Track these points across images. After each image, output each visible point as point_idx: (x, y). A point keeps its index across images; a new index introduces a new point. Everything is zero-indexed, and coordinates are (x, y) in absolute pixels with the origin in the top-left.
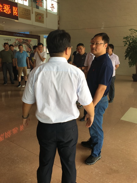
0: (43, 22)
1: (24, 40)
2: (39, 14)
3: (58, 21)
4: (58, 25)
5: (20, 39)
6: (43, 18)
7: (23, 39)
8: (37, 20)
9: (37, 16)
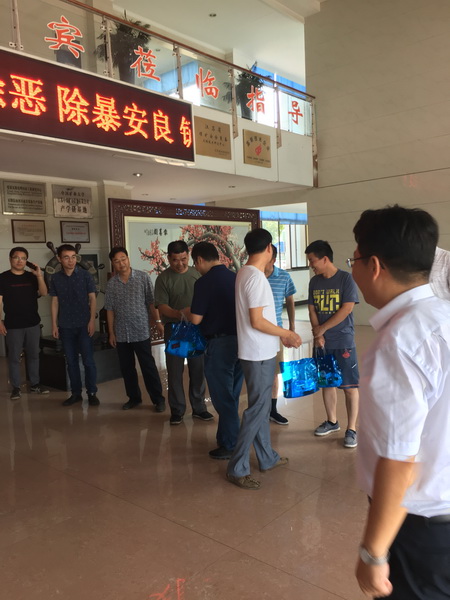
0: (269, 161)
1: (208, 230)
2: (256, 138)
3: (315, 157)
4: (315, 172)
5: (196, 226)
6: (268, 148)
7: (207, 227)
8: (249, 159)
9: (248, 144)
